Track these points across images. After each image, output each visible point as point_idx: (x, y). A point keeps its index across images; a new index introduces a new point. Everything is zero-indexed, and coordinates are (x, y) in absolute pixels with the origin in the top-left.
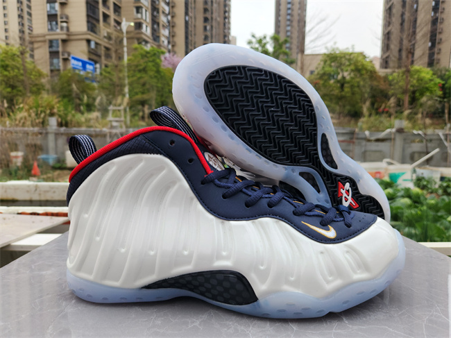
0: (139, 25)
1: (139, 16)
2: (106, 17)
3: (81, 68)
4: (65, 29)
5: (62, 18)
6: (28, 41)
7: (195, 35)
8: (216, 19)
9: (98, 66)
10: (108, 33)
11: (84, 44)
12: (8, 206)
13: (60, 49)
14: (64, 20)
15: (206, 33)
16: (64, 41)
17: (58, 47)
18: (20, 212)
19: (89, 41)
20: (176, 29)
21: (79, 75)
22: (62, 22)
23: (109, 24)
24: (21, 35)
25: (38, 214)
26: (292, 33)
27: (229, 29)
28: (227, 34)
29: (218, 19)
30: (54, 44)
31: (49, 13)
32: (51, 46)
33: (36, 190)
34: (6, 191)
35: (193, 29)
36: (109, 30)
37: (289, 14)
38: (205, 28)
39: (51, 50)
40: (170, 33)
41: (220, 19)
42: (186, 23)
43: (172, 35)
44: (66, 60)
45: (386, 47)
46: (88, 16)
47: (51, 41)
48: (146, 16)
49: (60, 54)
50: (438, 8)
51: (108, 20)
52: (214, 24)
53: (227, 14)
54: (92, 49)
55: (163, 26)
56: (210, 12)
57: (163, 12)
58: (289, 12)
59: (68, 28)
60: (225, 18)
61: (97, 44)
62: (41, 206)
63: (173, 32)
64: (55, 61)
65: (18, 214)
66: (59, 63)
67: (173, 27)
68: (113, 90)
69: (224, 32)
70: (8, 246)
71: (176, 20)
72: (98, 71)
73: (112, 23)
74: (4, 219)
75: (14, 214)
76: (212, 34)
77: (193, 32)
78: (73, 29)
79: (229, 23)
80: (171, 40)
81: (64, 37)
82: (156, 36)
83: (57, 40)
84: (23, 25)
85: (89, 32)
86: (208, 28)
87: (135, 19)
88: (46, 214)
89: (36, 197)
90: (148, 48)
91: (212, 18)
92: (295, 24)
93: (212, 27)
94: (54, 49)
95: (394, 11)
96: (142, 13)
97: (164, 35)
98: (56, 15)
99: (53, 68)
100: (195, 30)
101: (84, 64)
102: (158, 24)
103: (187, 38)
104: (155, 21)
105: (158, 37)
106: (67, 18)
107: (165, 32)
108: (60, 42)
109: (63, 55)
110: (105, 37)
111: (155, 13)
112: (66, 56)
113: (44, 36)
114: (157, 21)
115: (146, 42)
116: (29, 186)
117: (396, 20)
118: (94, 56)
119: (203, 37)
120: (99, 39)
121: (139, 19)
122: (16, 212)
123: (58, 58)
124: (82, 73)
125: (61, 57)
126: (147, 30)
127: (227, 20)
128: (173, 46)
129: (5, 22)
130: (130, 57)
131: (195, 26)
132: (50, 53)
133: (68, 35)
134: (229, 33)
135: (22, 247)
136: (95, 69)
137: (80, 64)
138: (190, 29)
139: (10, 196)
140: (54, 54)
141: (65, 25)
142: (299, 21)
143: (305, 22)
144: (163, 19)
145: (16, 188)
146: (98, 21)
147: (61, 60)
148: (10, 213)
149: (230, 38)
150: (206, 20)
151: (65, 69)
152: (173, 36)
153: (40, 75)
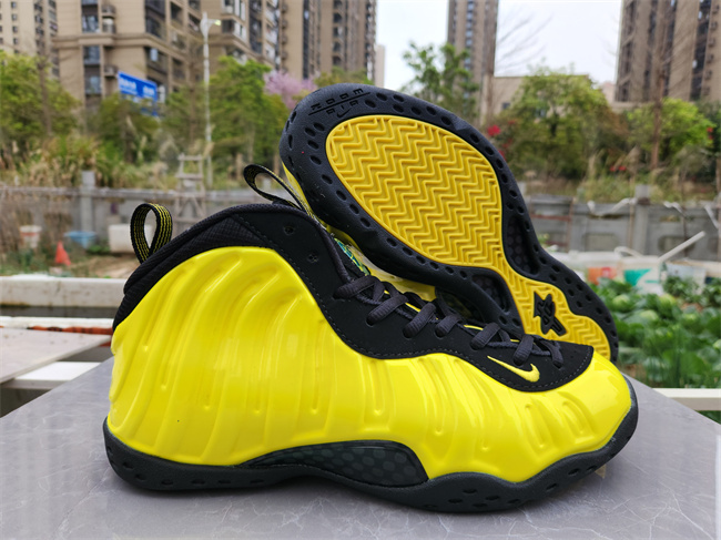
0: (228, 25)
1: (229, 9)
2: (176, 10)
3: (135, 93)
4: (110, 29)
5: (105, 11)
6: (50, 47)
7: (319, 41)
8: (353, 18)
9: (162, 89)
10: (179, 37)
11: (140, 53)
12: (13, 316)
13: (102, 61)
14: (109, 14)
15: (336, 40)
16: (108, 49)
17: (98, 57)
18: (32, 325)
19: (147, 49)
20: (288, 33)
21: (131, 104)
22: (105, 17)
23: (181, 22)
24: (38, 37)
25: (60, 330)
26: (474, 41)
27: (374, 33)
28: (371, 42)
29: (357, 17)
30: (92, 53)
31: (85, 3)
32: (86, 57)
33: (58, 290)
34: (10, 292)
35: (316, 32)
36: (181, 33)
37: (471, 12)
38: (335, 31)
39: (88, 62)
40: (278, 38)
41: (360, 18)
42: (306, 22)
43: (282, 42)
44: (110, 79)
45: (625, 67)
46: (147, 8)
47: (87, 49)
48: (241, 11)
49: (102, 69)
50: (709, 7)
51: (179, 16)
52: (350, 25)
53: (370, 10)
54: (154, 62)
55: (268, 26)
56: (344, 6)
57: (269, 5)
58: (471, 7)
59: (114, 28)
60: (368, 15)
61: (160, 54)
62: (66, 316)
63: (284, 36)
64: (93, 80)
65: (29, 328)
66: (99, 83)
67: (284, 28)
68: (187, 129)
69: (366, 38)
70: (11, 381)
71: (288, 17)
72: (163, 98)
73: (186, 20)
74: (6, 337)
75: (22, 328)
76: (346, 42)
77: (316, 38)
78: (123, 29)
79: (374, 23)
80: (280, 49)
81: (108, 42)
82: (256, 44)
83: (97, 46)
84: (42, 21)
85: (149, 35)
86: (341, 31)
87: (223, 15)
88: (74, 330)
89: (58, 302)
90: (243, 61)
91: (347, 15)
92: (480, 27)
93: (346, 29)
94: (92, 61)
95: (639, 9)
96: (233, 5)
97: (268, 42)
98: (95, 7)
99: (89, 91)
100: (319, 34)
101: (140, 85)
102: (260, 24)
103: (305, 46)
104: (254, 19)
105: (260, 44)
106: (113, 10)
107: (270, 37)
108: (102, 51)
109: (106, 71)
110: (174, 43)
111: (255, 6)
112: (111, 73)
113: (76, 39)
114: (258, 18)
115: (241, 52)
116: (47, 284)
117: (642, 24)
118: (156, 74)
119: (332, 45)
120: (165, 46)
121: (228, 14)
122: (26, 326)
123: (98, 75)
124: (137, 100)
125: (103, 74)
126: (241, 33)
127: (370, 20)
128: (284, 59)
129: (13, 16)
130: (215, 76)
131: (319, 28)
132: (86, 67)
133: (115, 39)
134: (374, 40)
135: (33, 382)
136: (157, 94)
137: (134, 85)
138: (311, 32)
139: (16, 299)
140: (92, 69)
141: (109, 22)
142: (486, 23)
143: (496, 25)
144: (268, 16)
145: (27, 287)
146: (163, 16)
147: (103, 79)
148: (16, 328)
149: (376, 48)
150: (337, 18)
151: (109, 94)
152: (284, 44)
153: (69, 102)
